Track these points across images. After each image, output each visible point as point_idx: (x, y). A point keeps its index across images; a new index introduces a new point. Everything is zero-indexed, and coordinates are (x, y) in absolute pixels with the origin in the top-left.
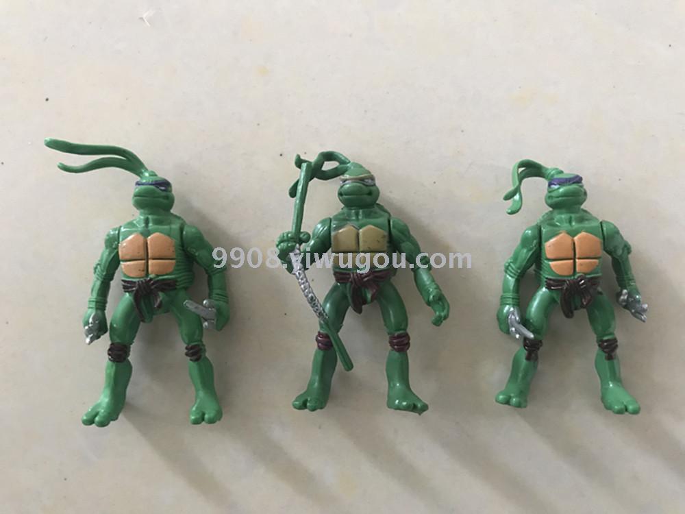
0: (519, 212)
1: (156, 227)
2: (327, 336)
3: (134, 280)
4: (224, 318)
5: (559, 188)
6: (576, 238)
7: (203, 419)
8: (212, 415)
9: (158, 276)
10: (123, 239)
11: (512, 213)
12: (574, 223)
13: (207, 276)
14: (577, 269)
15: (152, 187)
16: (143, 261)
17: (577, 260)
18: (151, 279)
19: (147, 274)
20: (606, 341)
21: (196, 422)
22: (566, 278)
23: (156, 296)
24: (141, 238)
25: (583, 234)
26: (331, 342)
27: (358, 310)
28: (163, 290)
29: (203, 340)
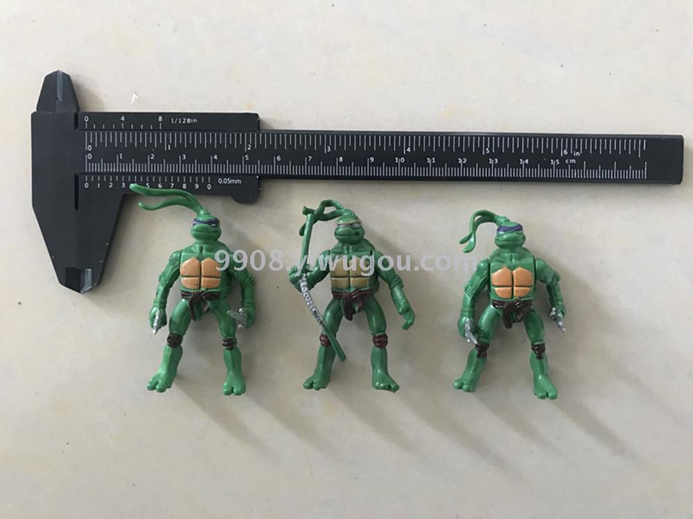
0: (473, 251)
1: (208, 253)
2: (326, 337)
3: (190, 291)
4: (252, 320)
5: (504, 235)
6: (514, 272)
7: (232, 392)
8: (239, 390)
9: (207, 289)
10: (183, 261)
11: (467, 252)
12: (513, 260)
13: (240, 289)
14: (515, 294)
15: (206, 225)
16: (197, 278)
17: (515, 288)
18: (203, 292)
19: (200, 287)
20: (538, 345)
21: (228, 393)
22: (505, 300)
23: (205, 304)
24: (197, 262)
25: (519, 269)
26: (329, 341)
27: (350, 318)
28: (210, 300)
29: (236, 335)
